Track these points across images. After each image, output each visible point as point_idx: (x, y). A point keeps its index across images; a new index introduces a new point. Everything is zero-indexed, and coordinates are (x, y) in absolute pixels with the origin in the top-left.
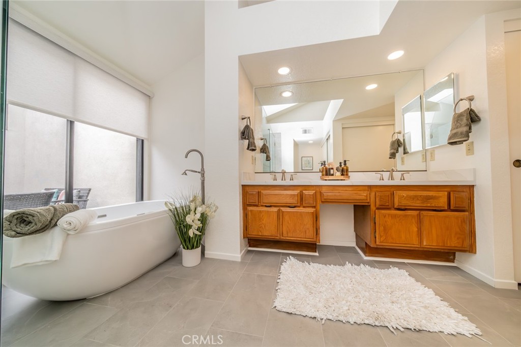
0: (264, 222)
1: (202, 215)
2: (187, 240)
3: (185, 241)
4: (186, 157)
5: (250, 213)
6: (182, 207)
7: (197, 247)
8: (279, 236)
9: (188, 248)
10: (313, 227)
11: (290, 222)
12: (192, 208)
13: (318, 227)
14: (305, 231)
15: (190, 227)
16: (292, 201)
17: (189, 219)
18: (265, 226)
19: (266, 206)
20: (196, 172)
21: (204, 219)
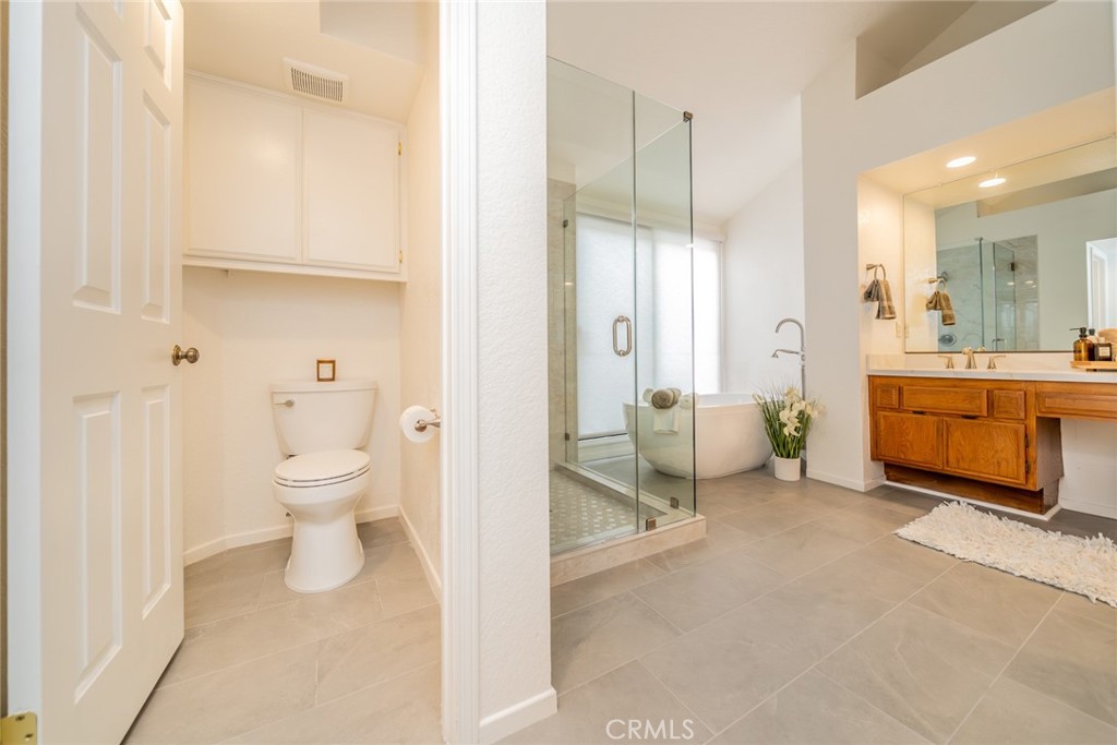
0: (910, 438)
1: (801, 413)
2: (781, 445)
3: (778, 446)
4: (777, 331)
5: (882, 420)
6: (773, 402)
7: (794, 457)
8: (940, 464)
9: (782, 456)
10: (1018, 457)
11: (963, 443)
12: (788, 404)
13: (1030, 460)
14: (999, 463)
15: (785, 425)
16: (969, 406)
17: (784, 416)
18: (911, 445)
19: (915, 412)
20: (792, 352)
21: (803, 418)
